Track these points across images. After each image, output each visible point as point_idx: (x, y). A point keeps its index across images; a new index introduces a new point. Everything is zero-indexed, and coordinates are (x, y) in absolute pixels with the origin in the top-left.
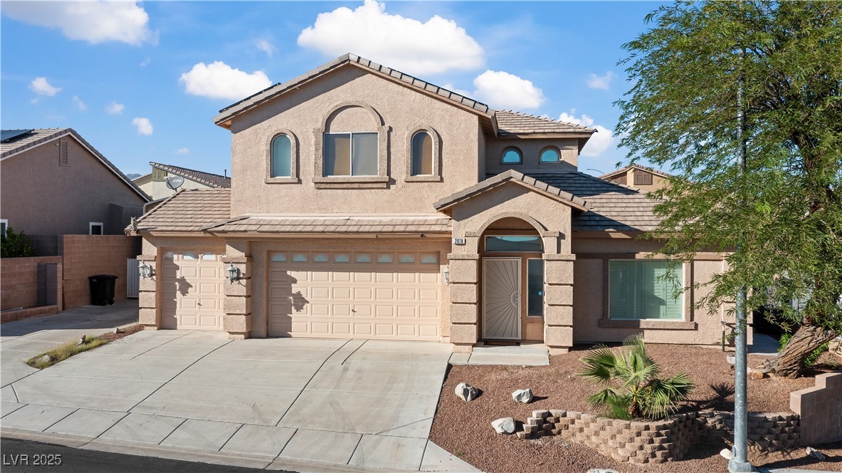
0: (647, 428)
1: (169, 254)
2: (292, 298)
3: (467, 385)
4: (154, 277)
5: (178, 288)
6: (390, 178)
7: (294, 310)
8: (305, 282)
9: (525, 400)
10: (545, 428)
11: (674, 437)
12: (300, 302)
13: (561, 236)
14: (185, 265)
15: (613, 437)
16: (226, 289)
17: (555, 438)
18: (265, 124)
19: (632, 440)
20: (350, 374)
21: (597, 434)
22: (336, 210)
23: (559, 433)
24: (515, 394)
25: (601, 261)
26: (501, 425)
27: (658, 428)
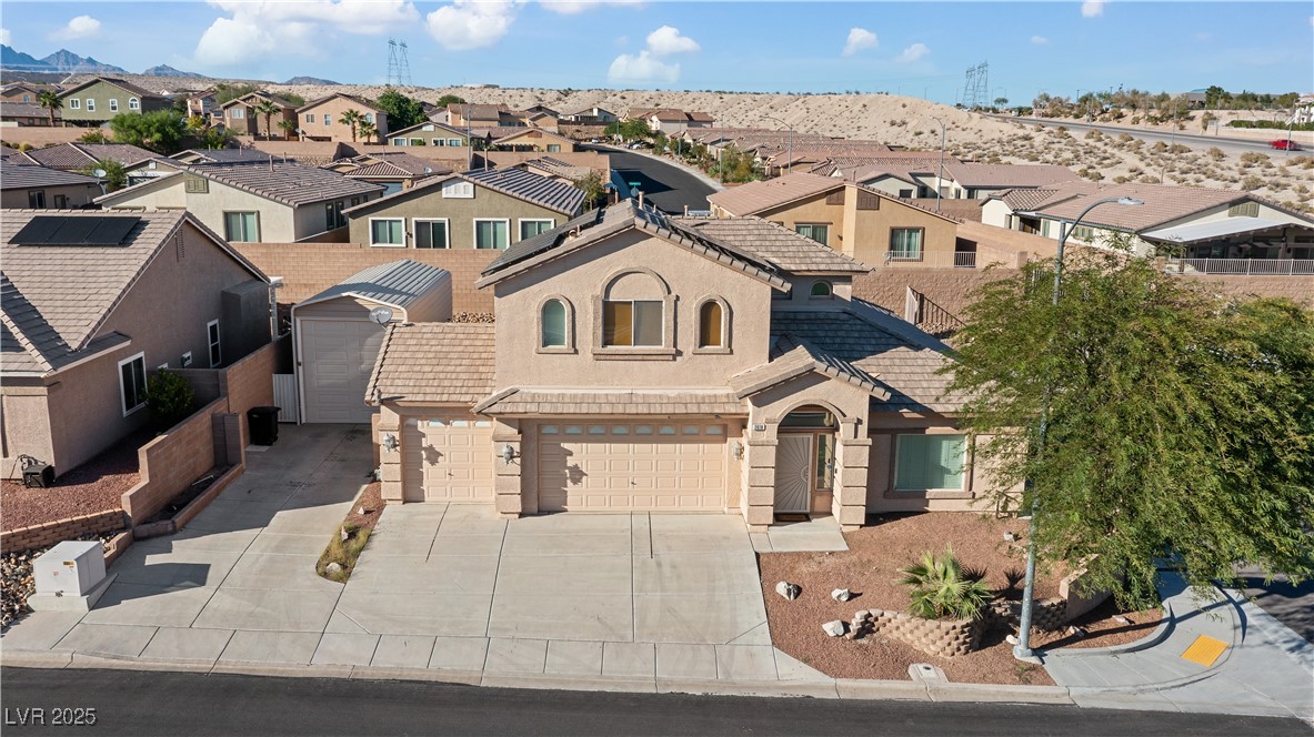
0: (954, 628)
1: (411, 421)
2: (567, 471)
3: (789, 584)
4: (398, 448)
5: (424, 457)
6: (677, 350)
7: (569, 481)
8: (581, 454)
9: (844, 598)
10: (867, 628)
11: (973, 632)
12: (577, 475)
13: (860, 422)
14: (431, 431)
15: (926, 635)
16: (497, 468)
17: (875, 635)
18: (535, 287)
19: (942, 638)
20: (667, 570)
21: (911, 632)
22: (616, 382)
23: (878, 630)
24: (835, 593)
25: (890, 436)
26: (831, 628)
27: (963, 627)
